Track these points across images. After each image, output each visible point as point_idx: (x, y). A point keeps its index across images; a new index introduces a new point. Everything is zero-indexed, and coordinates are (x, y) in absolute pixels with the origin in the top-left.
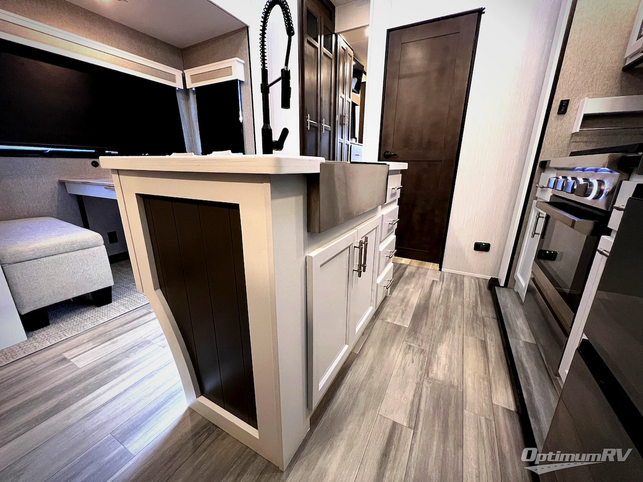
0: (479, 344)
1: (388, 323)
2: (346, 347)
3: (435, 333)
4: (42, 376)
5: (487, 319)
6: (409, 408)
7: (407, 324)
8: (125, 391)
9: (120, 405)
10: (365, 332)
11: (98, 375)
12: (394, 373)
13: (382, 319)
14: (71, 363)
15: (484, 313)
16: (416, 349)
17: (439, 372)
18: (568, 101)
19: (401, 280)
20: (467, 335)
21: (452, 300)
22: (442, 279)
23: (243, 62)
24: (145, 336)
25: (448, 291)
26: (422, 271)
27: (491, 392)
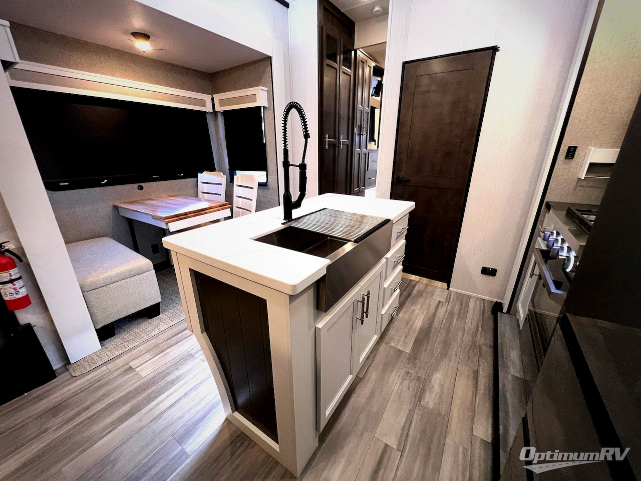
0: (471, 374)
1: (391, 347)
2: (351, 377)
3: (433, 360)
4: (117, 383)
5: (484, 347)
6: (400, 432)
7: (408, 349)
8: (178, 400)
9: (175, 412)
10: (370, 356)
11: (157, 385)
12: (392, 398)
13: (387, 343)
14: (136, 372)
15: (482, 341)
16: (413, 376)
17: (430, 400)
18: (576, 147)
19: (409, 299)
20: (462, 365)
21: (454, 324)
22: (448, 299)
23: (267, 89)
24: (188, 350)
25: (451, 314)
26: (430, 289)
27: (473, 424)
